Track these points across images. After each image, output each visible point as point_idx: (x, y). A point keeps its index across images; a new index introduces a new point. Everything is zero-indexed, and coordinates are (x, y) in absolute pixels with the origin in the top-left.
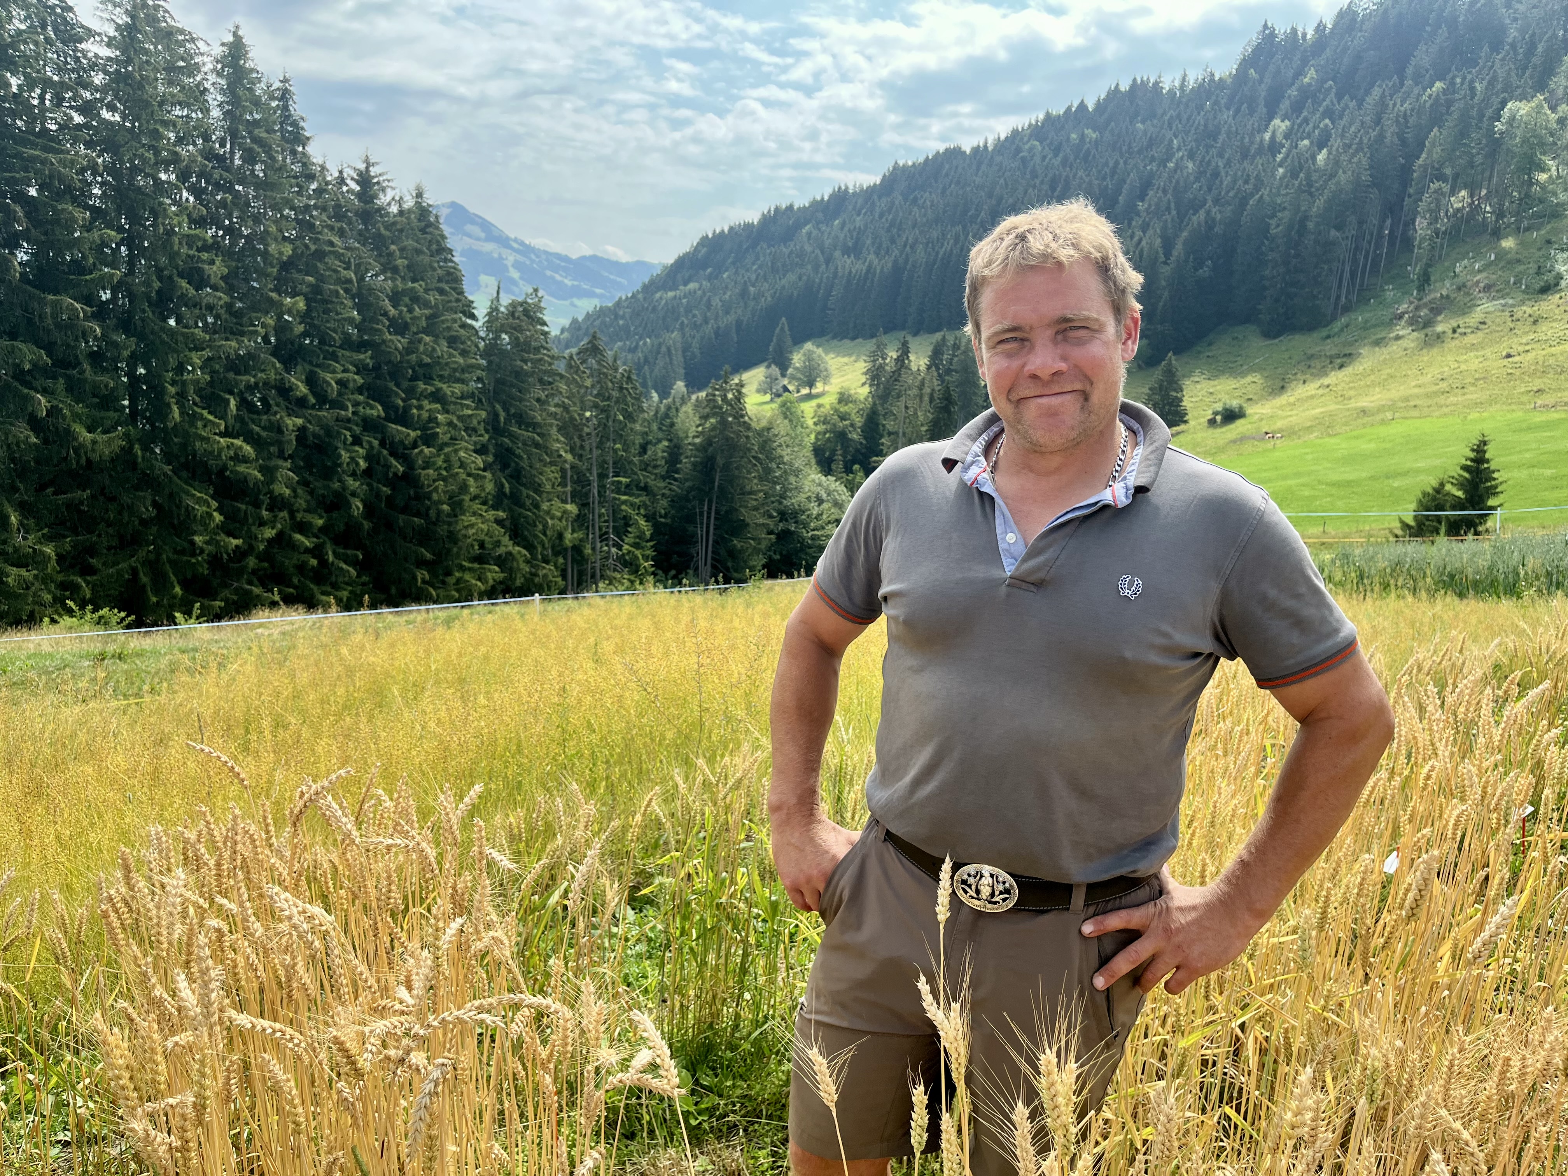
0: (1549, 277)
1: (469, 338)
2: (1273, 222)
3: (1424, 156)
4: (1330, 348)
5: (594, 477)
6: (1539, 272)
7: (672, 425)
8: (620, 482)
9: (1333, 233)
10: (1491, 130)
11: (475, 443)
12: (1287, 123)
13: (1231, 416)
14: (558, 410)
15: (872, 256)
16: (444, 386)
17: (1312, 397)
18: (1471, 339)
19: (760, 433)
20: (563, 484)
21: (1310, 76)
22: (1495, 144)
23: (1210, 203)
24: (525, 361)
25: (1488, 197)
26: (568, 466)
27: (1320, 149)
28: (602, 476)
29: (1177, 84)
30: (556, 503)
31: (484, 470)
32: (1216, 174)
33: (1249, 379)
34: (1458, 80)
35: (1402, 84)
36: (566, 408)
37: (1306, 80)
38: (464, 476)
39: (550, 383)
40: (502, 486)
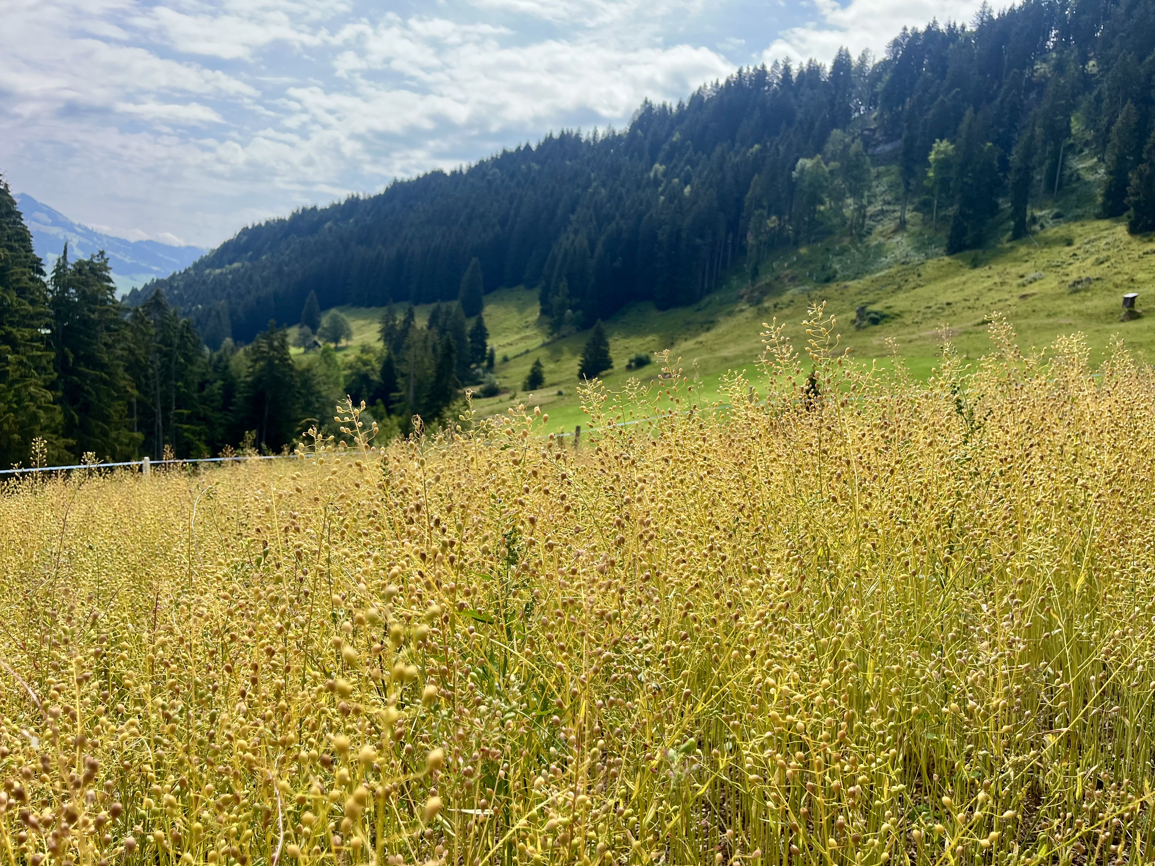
0: (830, 272)
1: (38, 289)
2: (660, 232)
3: (750, 192)
4: (700, 317)
5: (158, 410)
6: (823, 269)
7: (227, 367)
8: (183, 414)
9: (698, 241)
10: (790, 176)
11: (45, 380)
12: (664, 167)
13: (641, 362)
14: (125, 353)
15: (380, 247)
16: (14, 330)
17: (692, 350)
18: (786, 312)
19: (302, 373)
20: (130, 415)
21: (676, 137)
22: (792, 186)
23: (618, 217)
24: (93, 312)
25: (790, 220)
26: (134, 400)
27: (686, 184)
28: (166, 409)
29: (591, 136)
30: (124, 432)
31: (54, 403)
32: (621, 198)
33: (650, 338)
34: (768, 144)
35: (733, 146)
36: (131, 351)
37: (674, 139)
38: (34, 409)
39: (116, 330)
40: (72, 417)
